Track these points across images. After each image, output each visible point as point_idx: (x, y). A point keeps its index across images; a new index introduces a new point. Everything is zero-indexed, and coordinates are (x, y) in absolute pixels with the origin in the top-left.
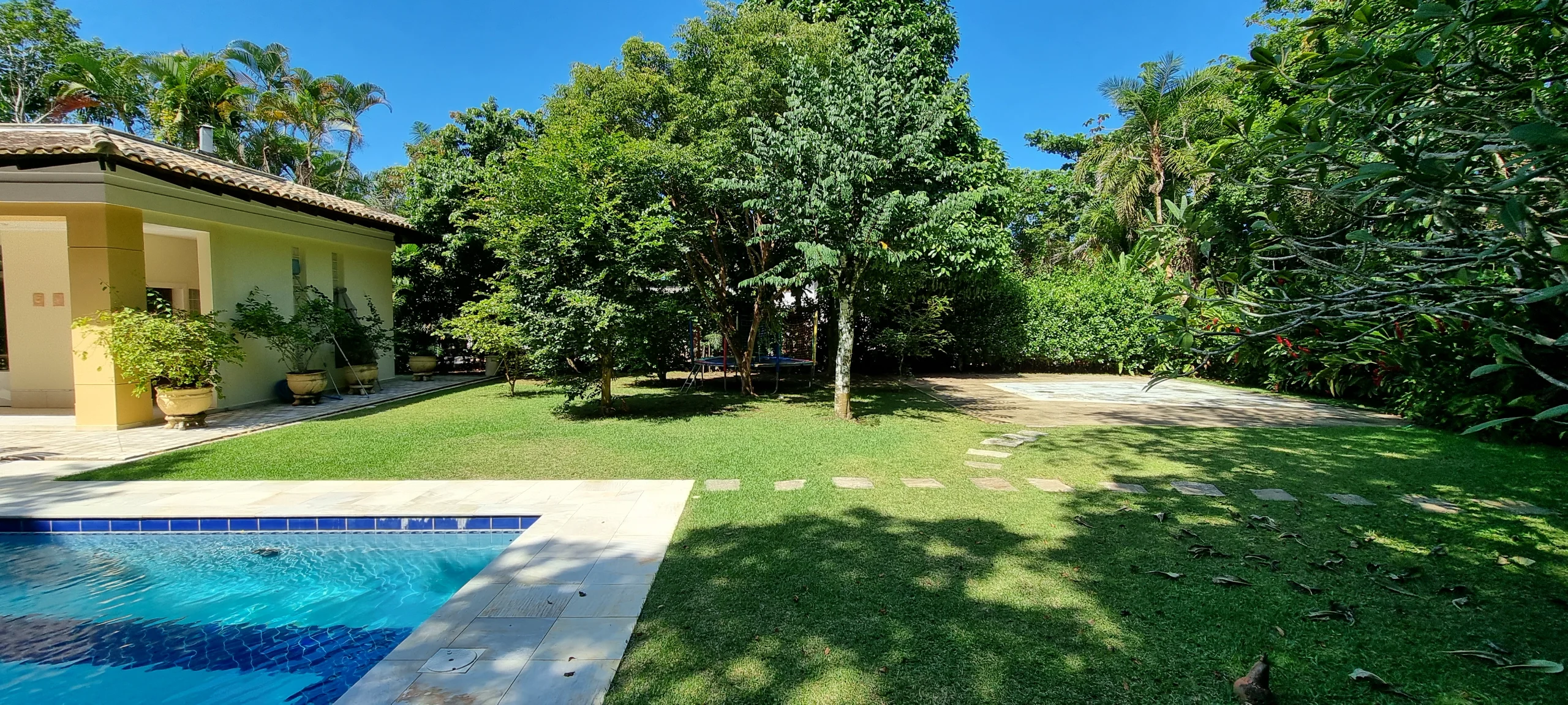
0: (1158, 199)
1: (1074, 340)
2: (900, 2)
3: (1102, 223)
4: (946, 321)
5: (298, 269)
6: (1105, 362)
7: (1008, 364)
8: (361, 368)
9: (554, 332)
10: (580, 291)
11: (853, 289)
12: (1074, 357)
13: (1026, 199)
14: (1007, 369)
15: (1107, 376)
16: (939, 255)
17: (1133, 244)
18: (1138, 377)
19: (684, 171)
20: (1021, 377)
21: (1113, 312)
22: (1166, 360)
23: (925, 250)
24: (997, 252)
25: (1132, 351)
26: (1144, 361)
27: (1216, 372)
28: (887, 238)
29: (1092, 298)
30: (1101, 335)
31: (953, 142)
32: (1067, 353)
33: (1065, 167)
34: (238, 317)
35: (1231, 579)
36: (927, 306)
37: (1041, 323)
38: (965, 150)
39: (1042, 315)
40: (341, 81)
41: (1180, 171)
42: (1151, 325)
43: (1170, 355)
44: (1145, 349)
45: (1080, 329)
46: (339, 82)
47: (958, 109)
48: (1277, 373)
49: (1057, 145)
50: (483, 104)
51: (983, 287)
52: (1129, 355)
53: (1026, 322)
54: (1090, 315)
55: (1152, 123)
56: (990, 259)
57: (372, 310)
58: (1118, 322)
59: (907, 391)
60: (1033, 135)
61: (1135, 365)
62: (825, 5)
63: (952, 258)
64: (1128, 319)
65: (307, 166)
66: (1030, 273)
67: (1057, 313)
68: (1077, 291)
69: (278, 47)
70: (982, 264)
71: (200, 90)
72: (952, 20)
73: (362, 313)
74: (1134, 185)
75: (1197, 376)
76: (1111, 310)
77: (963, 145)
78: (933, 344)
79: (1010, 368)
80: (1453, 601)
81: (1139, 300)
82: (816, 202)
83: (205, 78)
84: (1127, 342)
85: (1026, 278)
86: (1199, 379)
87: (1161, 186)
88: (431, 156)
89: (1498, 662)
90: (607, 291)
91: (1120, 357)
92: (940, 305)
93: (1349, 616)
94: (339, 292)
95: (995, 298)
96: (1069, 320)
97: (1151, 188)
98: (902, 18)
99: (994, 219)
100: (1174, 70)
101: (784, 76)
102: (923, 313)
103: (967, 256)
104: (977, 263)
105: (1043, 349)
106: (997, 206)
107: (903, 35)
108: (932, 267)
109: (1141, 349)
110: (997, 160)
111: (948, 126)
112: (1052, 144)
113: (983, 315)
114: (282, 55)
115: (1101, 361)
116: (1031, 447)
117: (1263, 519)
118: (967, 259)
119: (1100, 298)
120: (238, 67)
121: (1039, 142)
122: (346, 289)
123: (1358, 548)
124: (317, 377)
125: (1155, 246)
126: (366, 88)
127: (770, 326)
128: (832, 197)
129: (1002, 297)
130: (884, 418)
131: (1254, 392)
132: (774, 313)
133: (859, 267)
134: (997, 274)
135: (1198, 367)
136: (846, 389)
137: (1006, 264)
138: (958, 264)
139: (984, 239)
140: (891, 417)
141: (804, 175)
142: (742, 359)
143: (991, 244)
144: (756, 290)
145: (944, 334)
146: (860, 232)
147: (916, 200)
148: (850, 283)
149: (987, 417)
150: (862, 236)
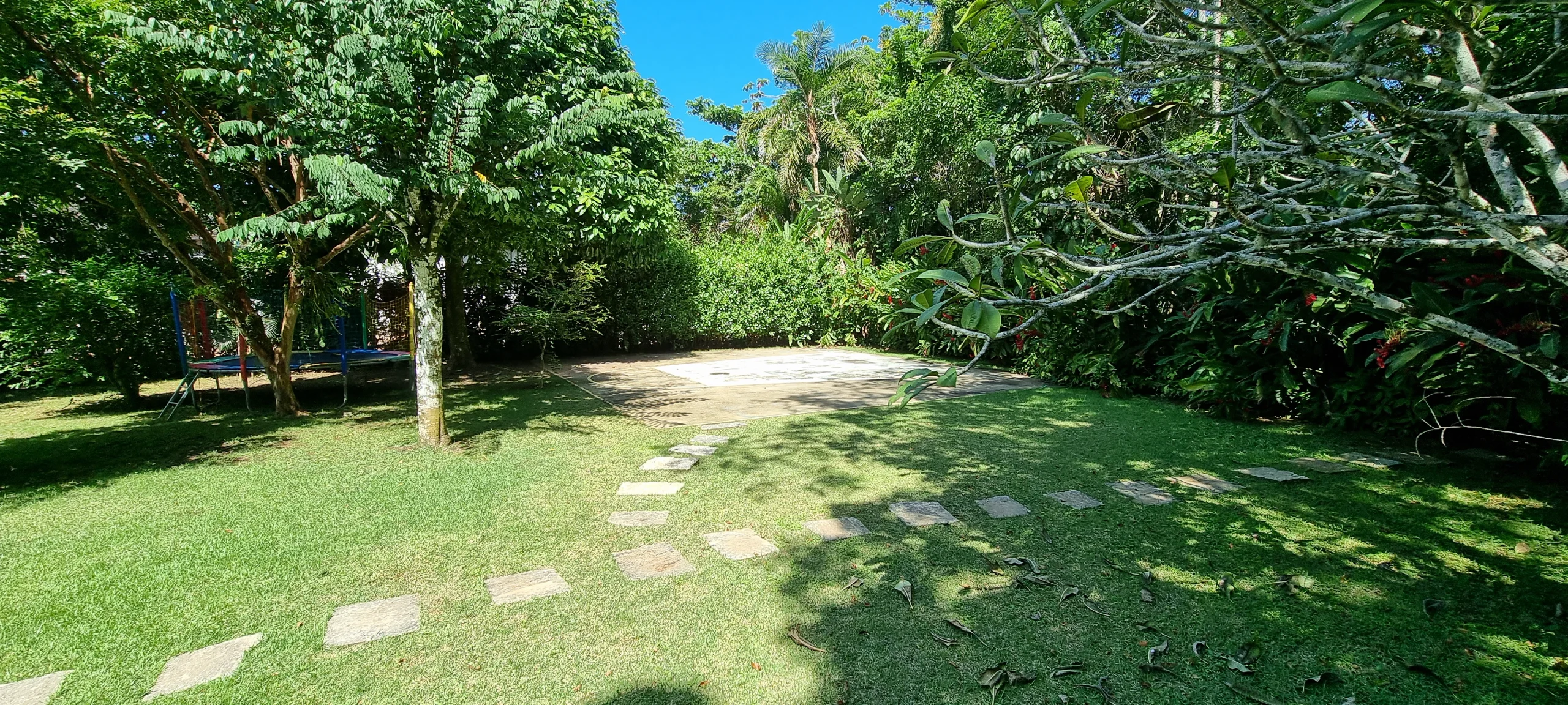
0: (815, 170)
1: (746, 312)
3: (766, 192)
4: (600, 293)
6: (777, 335)
7: (679, 342)
11: (434, 244)
12: (746, 330)
13: (691, 167)
14: (678, 347)
15: (778, 350)
16: (588, 211)
17: (796, 215)
18: (807, 349)
20: (694, 355)
21: (782, 283)
22: (831, 330)
23: (570, 205)
24: (660, 213)
25: (799, 322)
26: (811, 332)
27: (871, 340)
28: (482, 165)
29: (761, 268)
30: (770, 307)
32: (739, 327)
33: (727, 139)
36: (572, 275)
37: (712, 295)
39: (713, 286)
41: (832, 141)
42: (816, 296)
43: (835, 325)
44: (811, 320)
45: (751, 301)
48: (926, 339)
49: (719, 116)
51: (646, 254)
52: (797, 327)
53: (696, 294)
54: (760, 286)
55: (807, 93)
56: (652, 220)
58: (786, 293)
59: (557, 384)
60: (695, 103)
61: (804, 336)
63: (606, 217)
64: (795, 290)
66: (697, 240)
67: (728, 284)
68: (747, 261)
70: (642, 225)
74: (794, 153)
75: (857, 344)
76: (779, 281)
78: (584, 323)
79: (682, 346)
81: (804, 270)
84: (795, 314)
85: (694, 246)
86: (859, 348)
87: (817, 157)
91: (790, 329)
92: (590, 273)
95: (662, 267)
96: (740, 291)
97: (809, 159)
100: (825, 41)
102: (569, 284)
103: (623, 215)
104: (637, 224)
105: (715, 323)
106: (658, 158)
108: (582, 227)
109: (807, 320)
112: (714, 114)
113: (649, 287)
115: (772, 334)
116: (721, 466)
117: (1023, 564)
118: (624, 219)
119: (769, 269)
121: (701, 110)
125: (815, 216)
127: (321, 305)
128: (370, 82)
129: (669, 267)
130: (508, 437)
131: (909, 359)
132: (326, 287)
133: (444, 211)
134: (661, 239)
135: (858, 335)
136: (435, 400)
137: (670, 227)
138: (613, 224)
139: (642, 196)
140: (520, 432)
141: (318, 42)
142: (273, 359)
143: (651, 202)
144: (288, 251)
145: (599, 310)
146: (433, 151)
147: (525, 106)
148: (428, 235)
149: (654, 417)
150: (438, 157)
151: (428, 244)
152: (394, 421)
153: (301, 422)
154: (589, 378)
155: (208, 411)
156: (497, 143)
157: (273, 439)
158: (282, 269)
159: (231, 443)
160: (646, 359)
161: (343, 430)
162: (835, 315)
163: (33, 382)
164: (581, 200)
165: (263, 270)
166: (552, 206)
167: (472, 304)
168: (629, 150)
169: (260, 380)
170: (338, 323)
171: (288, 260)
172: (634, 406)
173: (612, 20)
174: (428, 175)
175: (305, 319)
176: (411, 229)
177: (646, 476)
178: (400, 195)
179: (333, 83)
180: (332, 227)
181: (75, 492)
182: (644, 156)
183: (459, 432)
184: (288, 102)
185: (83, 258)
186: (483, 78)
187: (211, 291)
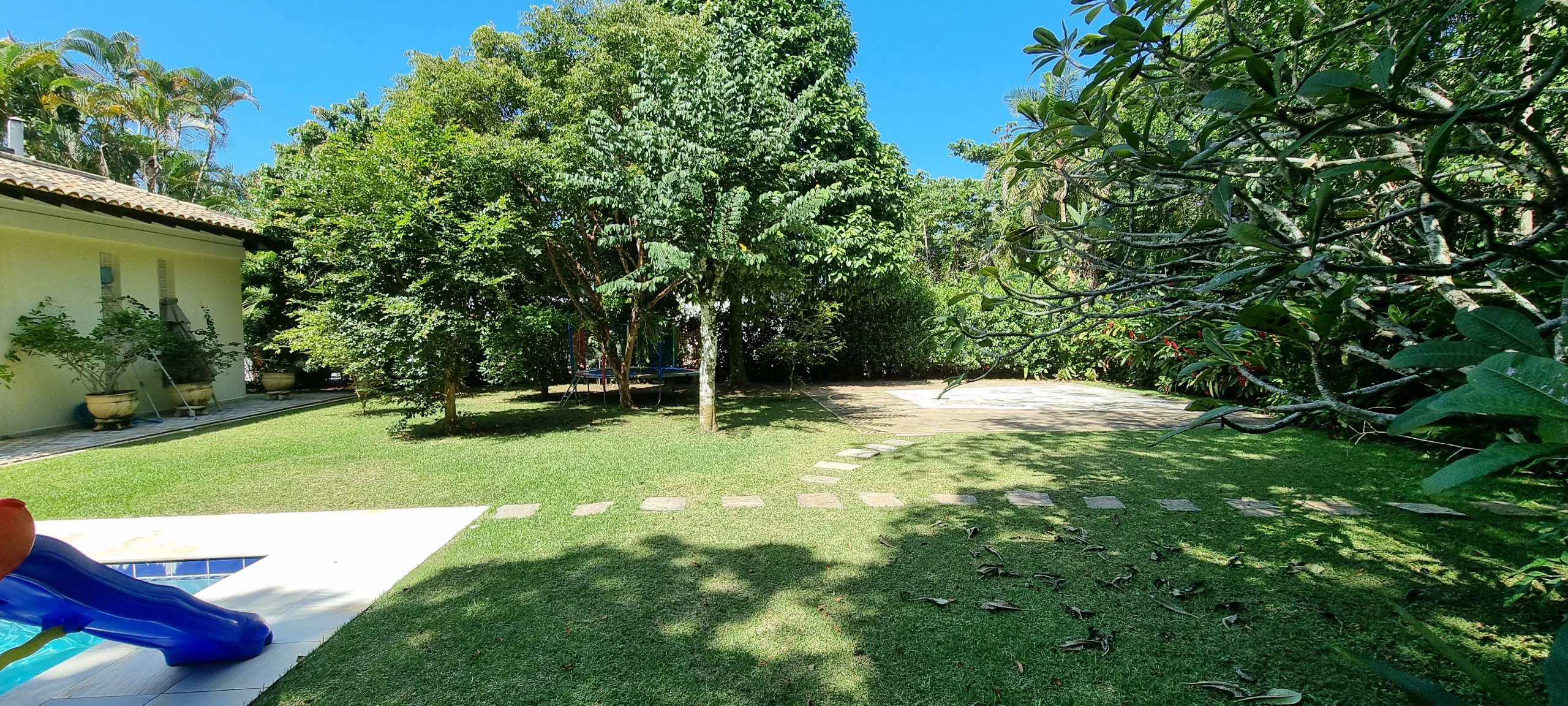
0: (1062, 205)
2: (791, 3)
4: (838, 327)
5: (108, 277)
6: (1012, 368)
7: (916, 371)
8: (189, 386)
9: (376, 344)
10: (406, 298)
11: (713, 293)
12: (981, 362)
13: (948, 207)
14: (915, 376)
15: (1013, 381)
16: (835, 260)
18: (1043, 382)
19: (533, 168)
20: (926, 383)
22: (1069, 364)
23: (821, 255)
24: (895, 258)
25: (1036, 356)
26: (1048, 366)
27: (1114, 375)
28: (744, 240)
30: (1006, 340)
31: (850, 147)
32: (973, 359)
34: (19, 330)
35: (999, 603)
36: (817, 312)
38: (861, 154)
40: (198, 75)
43: (1074, 359)
44: (1049, 354)
46: (196, 76)
47: (853, 112)
48: (1168, 375)
49: (979, 154)
50: (353, 100)
51: (885, 293)
52: (1034, 360)
53: (933, 327)
54: (995, 320)
56: (888, 264)
57: (209, 322)
58: (1021, 327)
59: (802, 400)
60: (957, 145)
61: (1040, 370)
62: (712, 4)
63: (849, 264)
64: (1032, 324)
65: (152, 166)
66: (939, 278)
69: (127, 37)
70: (879, 269)
71: (27, 81)
72: (847, 22)
73: (196, 323)
74: (1039, 191)
75: (1098, 379)
76: (1015, 315)
77: (860, 149)
78: (824, 351)
80: (1223, 620)
82: (663, 200)
83: (30, 68)
84: (1031, 347)
85: (934, 284)
86: (1101, 383)
87: (1064, 193)
88: (290, 156)
89: (1237, 694)
90: (431, 297)
91: (1026, 362)
92: (829, 311)
93: (1105, 644)
94: (168, 303)
95: (900, 304)
97: (1055, 195)
98: (794, 19)
99: (892, 225)
101: (638, 68)
102: (813, 319)
103: (863, 261)
104: (874, 268)
105: (950, 355)
106: (896, 211)
107: (794, 36)
108: (830, 272)
109: (1044, 354)
110: (896, 164)
111: (843, 129)
112: (974, 153)
113: (890, 322)
114: (128, 46)
115: (1007, 366)
116: (895, 458)
117: (1076, 531)
118: (863, 265)
120: (80, 59)
121: (961, 151)
122: (177, 300)
123: (1158, 560)
124: (124, 399)
126: (227, 84)
127: (648, 335)
128: (680, 196)
129: (908, 303)
130: (757, 431)
131: (1147, 395)
132: (652, 322)
133: (720, 271)
134: (897, 279)
135: (1099, 370)
136: (710, 399)
137: (904, 270)
138: (854, 269)
139: (881, 244)
140: (765, 428)
141: (654, 172)
142: (620, 370)
143: (888, 249)
144: (632, 297)
145: (836, 340)
146: (715, 233)
147: (771, 198)
148: (710, 287)
149: (866, 426)
150: (717, 238)
151: (710, 293)
152: (687, 416)
153: (634, 413)
154: (829, 397)
155: (583, 403)
156: (753, 224)
157: (618, 421)
158: (627, 309)
159: (596, 422)
160: (884, 385)
161: (658, 418)
162: (1074, 349)
163: (499, 379)
164: (829, 251)
165: (615, 309)
166: (807, 257)
167: (749, 336)
168: (869, 207)
169: (613, 387)
170: (658, 348)
171: (632, 304)
172: (853, 417)
173: (861, 101)
174: (711, 249)
175: (640, 341)
176: (700, 284)
177: (838, 459)
178: (694, 261)
179: (661, 197)
180: (656, 284)
181: (527, 438)
182: (884, 210)
183: (725, 425)
184: (636, 209)
185: (527, 304)
186: (741, 188)
187: (590, 324)
